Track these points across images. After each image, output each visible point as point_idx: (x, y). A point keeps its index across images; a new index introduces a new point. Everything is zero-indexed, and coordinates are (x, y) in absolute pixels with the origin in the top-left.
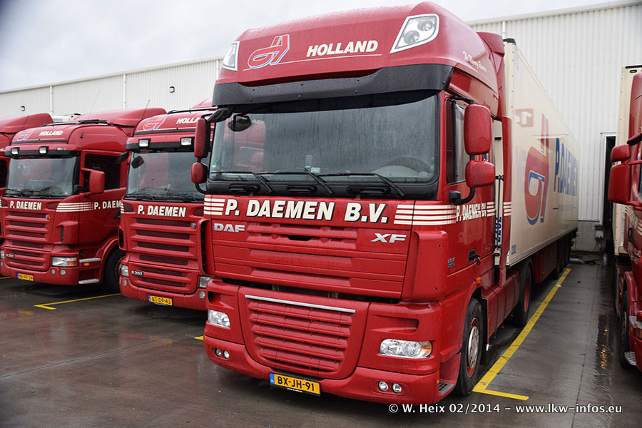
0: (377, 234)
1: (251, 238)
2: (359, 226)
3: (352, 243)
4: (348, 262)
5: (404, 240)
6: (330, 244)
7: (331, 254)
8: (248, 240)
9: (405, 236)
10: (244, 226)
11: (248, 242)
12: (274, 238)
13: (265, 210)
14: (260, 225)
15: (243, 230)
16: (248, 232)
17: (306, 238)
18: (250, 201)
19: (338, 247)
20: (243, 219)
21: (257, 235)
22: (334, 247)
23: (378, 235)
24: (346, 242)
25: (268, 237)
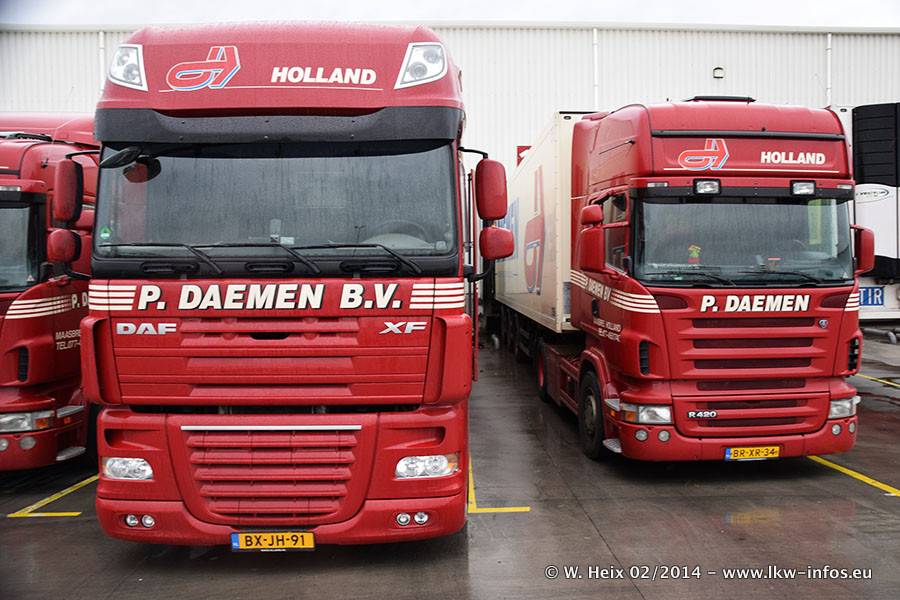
0: (387, 324)
1: (187, 342)
2: (362, 314)
3: (351, 337)
4: (347, 363)
5: (423, 328)
6: (319, 341)
7: (322, 354)
8: (183, 344)
9: (425, 323)
10: (175, 325)
11: (183, 347)
12: (228, 339)
13: (212, 299)
14: (202, 322)
15: (174, 330)
16: (183, 333)
17: (281, 335)
18: (184, 287)
19: (332, 344)
20: (171, 313)
21: (198, 337)
22: (325, 344)
23: (389, 324)
24: (344, 337)
25: (218, 339)
